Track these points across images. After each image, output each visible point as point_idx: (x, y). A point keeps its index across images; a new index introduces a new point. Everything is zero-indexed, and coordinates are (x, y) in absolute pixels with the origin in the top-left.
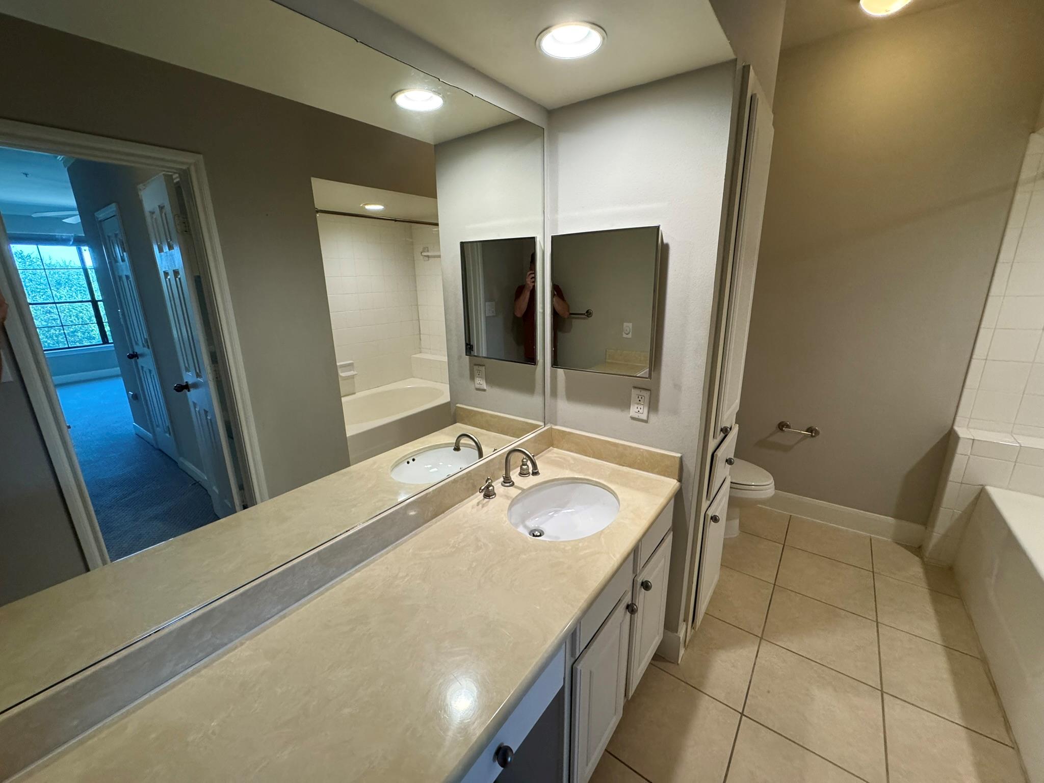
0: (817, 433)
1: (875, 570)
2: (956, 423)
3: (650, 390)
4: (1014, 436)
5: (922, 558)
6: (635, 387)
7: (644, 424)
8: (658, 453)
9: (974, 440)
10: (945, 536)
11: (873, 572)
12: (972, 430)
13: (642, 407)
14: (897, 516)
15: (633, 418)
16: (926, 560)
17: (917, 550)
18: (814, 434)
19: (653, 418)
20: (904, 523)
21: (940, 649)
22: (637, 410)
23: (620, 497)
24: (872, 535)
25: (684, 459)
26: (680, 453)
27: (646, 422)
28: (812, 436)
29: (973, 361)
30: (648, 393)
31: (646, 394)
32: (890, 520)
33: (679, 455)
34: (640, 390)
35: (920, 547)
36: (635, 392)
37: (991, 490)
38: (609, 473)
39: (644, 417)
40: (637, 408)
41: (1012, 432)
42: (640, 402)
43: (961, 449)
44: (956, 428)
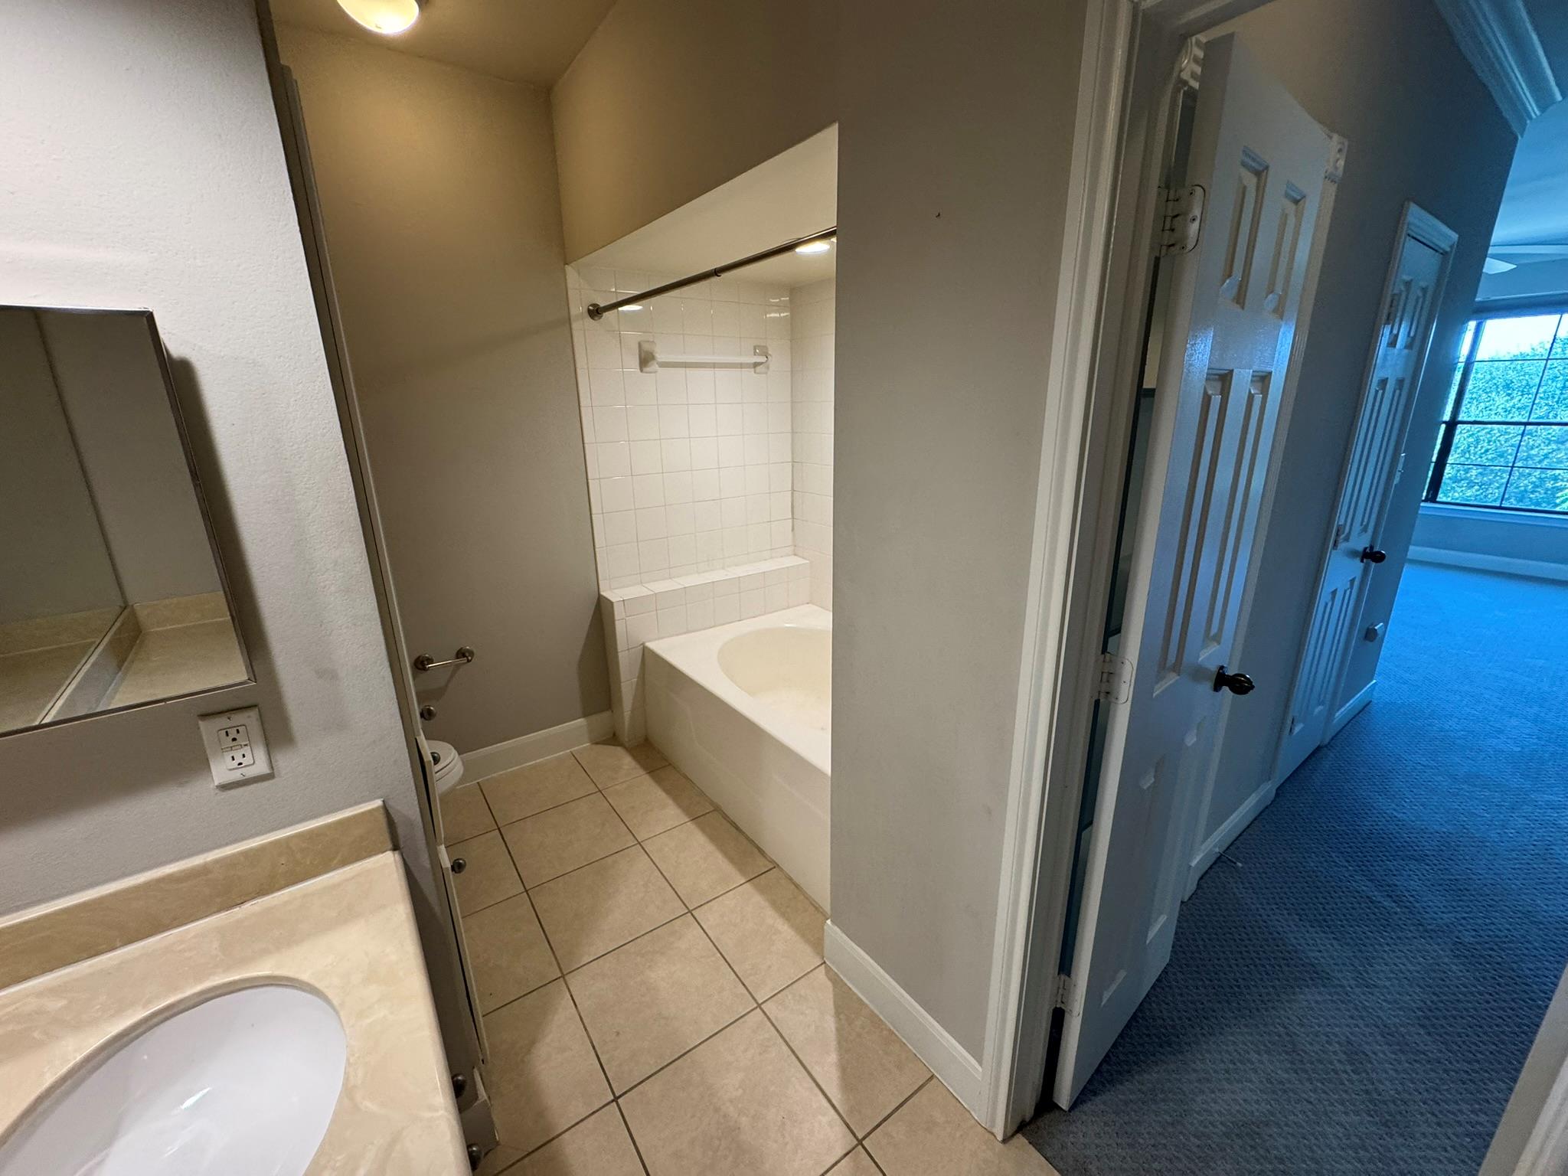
0: (471, 653)
1: (600, 787)
2: (601, 590)
3: (255, 706)
4: (646, 585)
5: (620, 744)
6: (205, 716)
7: (266, 784)
8: (329, 826)
9: (623, 600)
10: (633, 710)
11: (600, 791)
12: (615, 591)
13: (247, 751)
14: (585, 714)
15: (224, 787)
16: (627, 745)
17: (612, 739)
18: (470, 658)
19: (286, 761)
20: (594, 718)
21: (691, 826)
22: (235, 764)
23: (305, 977)
24: (572, 750)
25: (391, 803)
26: (378, 798)
27: (269, 777)
28: (469, 661)
29: (593, 516)
30: (253, 714)
31: (250, 719)
32: (581, 721)
33: (378, 803)
34: (228, 714)
35: (614, 734)
36: (208, 729)
37: (650, 645)
38: (216, 945)
39: (261, 767)
40: (233, 759)
41: (642, 583)
42: (235, 743)
43: (619, 613)
44: (602, 593)
